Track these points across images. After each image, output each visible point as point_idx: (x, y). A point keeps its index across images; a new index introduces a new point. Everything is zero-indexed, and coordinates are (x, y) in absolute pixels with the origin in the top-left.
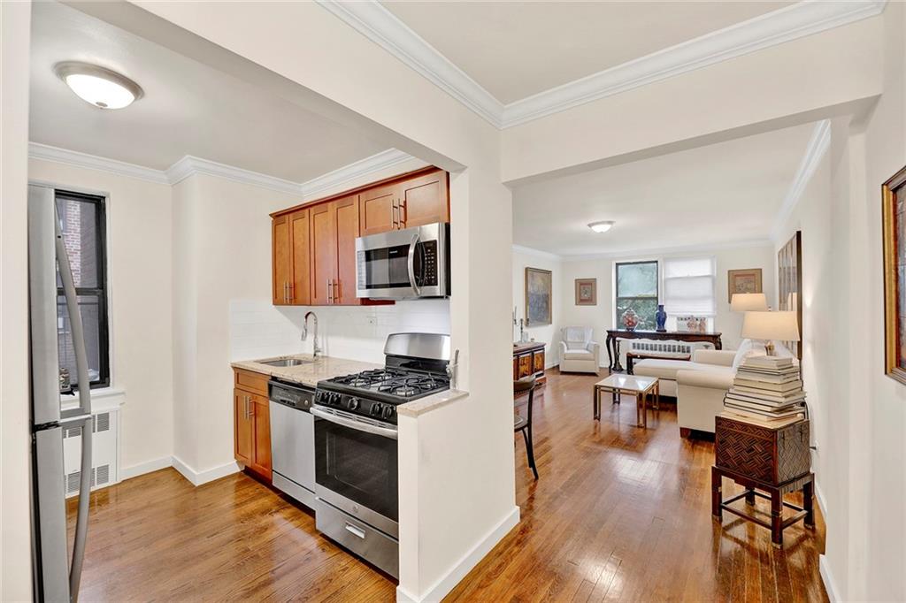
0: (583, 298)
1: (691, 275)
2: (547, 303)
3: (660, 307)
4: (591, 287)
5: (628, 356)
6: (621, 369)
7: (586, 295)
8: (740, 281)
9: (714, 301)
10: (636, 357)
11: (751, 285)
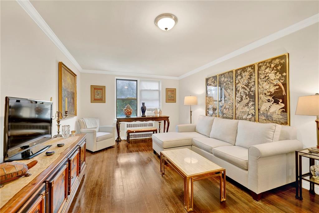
0: (95, 98)
1: (151, 89)
2: (73, 99)
3: (143, 104)
4: (102, 92)
5: (129, 132)
6: (121, 140)
7: (98, 96)
8: (169, 93)
9: (160, 101)
10: (133, 132)
11: (172, 95)
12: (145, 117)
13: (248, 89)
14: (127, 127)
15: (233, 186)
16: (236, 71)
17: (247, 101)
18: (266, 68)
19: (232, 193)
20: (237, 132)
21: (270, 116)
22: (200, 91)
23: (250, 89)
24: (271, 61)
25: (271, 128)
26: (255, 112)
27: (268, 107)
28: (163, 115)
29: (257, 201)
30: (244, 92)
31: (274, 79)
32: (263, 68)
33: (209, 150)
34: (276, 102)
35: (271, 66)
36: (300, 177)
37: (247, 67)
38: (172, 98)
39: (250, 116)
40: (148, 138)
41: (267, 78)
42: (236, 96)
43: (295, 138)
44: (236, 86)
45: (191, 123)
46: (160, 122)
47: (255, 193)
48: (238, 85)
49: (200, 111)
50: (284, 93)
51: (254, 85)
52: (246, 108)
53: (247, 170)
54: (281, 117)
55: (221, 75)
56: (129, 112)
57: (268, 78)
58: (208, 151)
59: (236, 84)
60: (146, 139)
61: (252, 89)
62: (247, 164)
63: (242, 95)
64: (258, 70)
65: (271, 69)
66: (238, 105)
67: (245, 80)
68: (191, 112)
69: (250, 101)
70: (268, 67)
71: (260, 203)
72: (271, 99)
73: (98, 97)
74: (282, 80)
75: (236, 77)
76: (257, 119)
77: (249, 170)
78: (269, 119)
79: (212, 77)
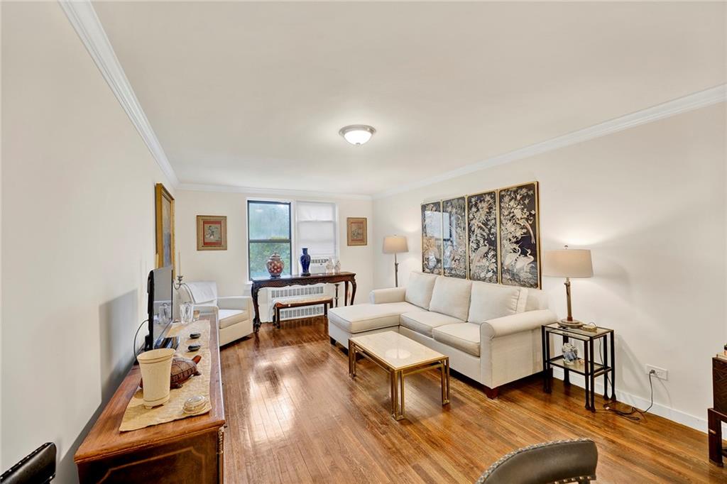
0: (206, 242)
1: (318, 219)
3: (305, 250)
4: (219, 227)
5: (278, 307)
6: (261, 323)
7: (212, 237)
8: (354, 227)
9: (335, 244)
10: (286, 306)
11: (360, 231)
12: (309, 277)
13: (487, 230)
14: (273, 297)
15: (462, 384)
16: (470, 198)
17: (486, 249)
18: (511, 200)
19: (460, 393)
20: (470, 301)
21: (517, 275)
22: (411, 227)
23: (490, 230)
24: (517, 190)
25: (513, 294)
26: (497, 268)
27: (514, 261)
28: (344, 270)
29: (492, 399)
30: (482, 234)
31: (521, 219)
32: (507, 199)
33: (428, 333)
34: (524, 253)
35: (516, 197)
36: (548, 361)
37: (485, 194)
38: (360, 237)
39: (490, 274)
40: (315, 317)
41: (511, 215)
42: (469, 240)
43: (546, 307)
44: (469, 224)
45: (397, 286)
46: (337, 285)
47: (489, 388)
48: (472, 222)
49: (411, 263)
50: (533, 241)
51: (495, 225)
52: (484, 260)
53: (479, 357)
54: (530, 276)
55: (447, 202)
56: (278, 268)
57: (514, 216)
58: (426, 334)
59: (470, 220)
60: (310, 318)
61: (493, 231)
62: (479, 348)
63: (478, 238)
64: (500, 202)
65: (517, 202)
66: (473, 255)
67: (481, 216)
68: (396, 265)
69: (490, 249)
70: (513, 198)
71: (496, 401)
72: (517, 248)
73: (212, 239)
74: (531, 220)
75: (470, 208)
76: (499, 278)
77: (481, 357)
78: (515, 279)
79: (433, 204)
